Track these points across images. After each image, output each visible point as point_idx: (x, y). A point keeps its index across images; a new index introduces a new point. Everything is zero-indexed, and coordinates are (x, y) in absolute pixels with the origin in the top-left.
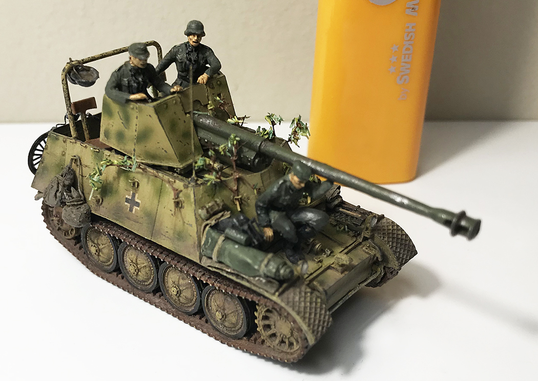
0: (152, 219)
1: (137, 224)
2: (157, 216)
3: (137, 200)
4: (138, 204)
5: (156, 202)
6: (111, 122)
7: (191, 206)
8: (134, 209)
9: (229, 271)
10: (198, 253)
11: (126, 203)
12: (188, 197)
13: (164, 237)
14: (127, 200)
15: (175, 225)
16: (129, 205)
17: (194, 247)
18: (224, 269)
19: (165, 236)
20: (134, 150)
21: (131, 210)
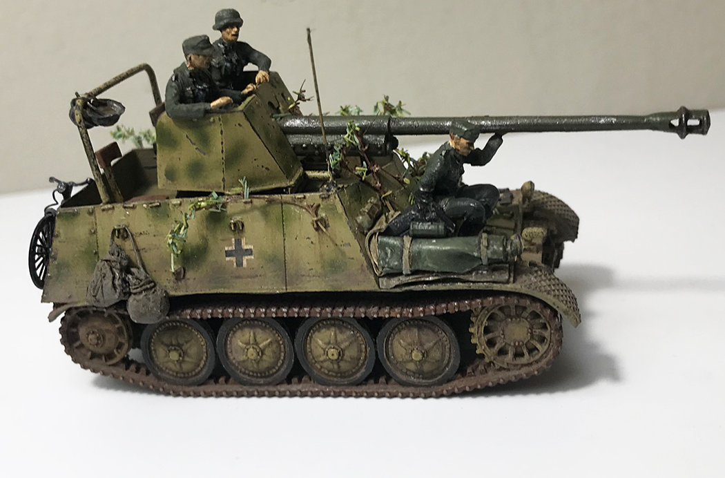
0: (279, 263)
1: (256, 280)
2: (287, 254)
3: (245, 247)
4: (249, 252)
5: (279, 237)
6: (175, 154)
7: (341, 218)
8: (245, 263)
9: (431, 279)
10: (372, 277)
11: (228, 259)
12: (333, 208)
13: (308, 279)
14: (228, 254)
15: (322, 256)
16: (233, 259)
17: (363, 270)
18: (422, 279)
19: (309, 276)
20: (224, 180)
21: (240, 264)
